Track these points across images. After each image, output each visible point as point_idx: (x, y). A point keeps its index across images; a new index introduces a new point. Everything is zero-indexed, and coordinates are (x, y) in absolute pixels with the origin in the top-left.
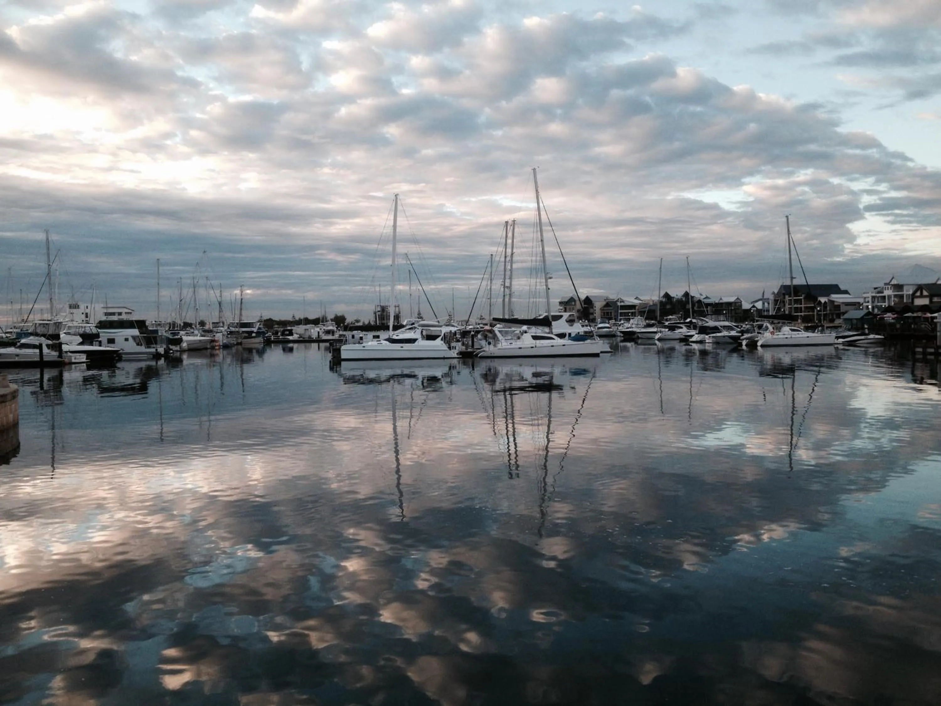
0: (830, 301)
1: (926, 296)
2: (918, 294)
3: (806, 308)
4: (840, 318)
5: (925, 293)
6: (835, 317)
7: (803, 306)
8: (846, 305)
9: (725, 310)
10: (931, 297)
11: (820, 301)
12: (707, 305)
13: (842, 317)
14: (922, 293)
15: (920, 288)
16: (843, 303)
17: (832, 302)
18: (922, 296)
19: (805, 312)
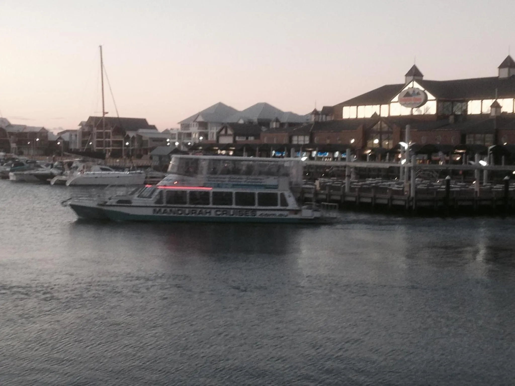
0: (137, 135)
1: (230, 135)
2: (223, 132)
3: (114, 142)
4: (147, 154)
5: (230, 132)
6: (142, 153)
7: (111, 140)
8: (154, 141)
9: (30, 140)
10: (235, 135)
11: (128, 136)
12: (11, 134)
13: (149, 153)
14: (226, 132)
15: (225, 126)
16: (150, 138)
17: (140, 137)
18: (226, 134)
19: (113, 146)
